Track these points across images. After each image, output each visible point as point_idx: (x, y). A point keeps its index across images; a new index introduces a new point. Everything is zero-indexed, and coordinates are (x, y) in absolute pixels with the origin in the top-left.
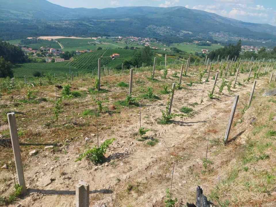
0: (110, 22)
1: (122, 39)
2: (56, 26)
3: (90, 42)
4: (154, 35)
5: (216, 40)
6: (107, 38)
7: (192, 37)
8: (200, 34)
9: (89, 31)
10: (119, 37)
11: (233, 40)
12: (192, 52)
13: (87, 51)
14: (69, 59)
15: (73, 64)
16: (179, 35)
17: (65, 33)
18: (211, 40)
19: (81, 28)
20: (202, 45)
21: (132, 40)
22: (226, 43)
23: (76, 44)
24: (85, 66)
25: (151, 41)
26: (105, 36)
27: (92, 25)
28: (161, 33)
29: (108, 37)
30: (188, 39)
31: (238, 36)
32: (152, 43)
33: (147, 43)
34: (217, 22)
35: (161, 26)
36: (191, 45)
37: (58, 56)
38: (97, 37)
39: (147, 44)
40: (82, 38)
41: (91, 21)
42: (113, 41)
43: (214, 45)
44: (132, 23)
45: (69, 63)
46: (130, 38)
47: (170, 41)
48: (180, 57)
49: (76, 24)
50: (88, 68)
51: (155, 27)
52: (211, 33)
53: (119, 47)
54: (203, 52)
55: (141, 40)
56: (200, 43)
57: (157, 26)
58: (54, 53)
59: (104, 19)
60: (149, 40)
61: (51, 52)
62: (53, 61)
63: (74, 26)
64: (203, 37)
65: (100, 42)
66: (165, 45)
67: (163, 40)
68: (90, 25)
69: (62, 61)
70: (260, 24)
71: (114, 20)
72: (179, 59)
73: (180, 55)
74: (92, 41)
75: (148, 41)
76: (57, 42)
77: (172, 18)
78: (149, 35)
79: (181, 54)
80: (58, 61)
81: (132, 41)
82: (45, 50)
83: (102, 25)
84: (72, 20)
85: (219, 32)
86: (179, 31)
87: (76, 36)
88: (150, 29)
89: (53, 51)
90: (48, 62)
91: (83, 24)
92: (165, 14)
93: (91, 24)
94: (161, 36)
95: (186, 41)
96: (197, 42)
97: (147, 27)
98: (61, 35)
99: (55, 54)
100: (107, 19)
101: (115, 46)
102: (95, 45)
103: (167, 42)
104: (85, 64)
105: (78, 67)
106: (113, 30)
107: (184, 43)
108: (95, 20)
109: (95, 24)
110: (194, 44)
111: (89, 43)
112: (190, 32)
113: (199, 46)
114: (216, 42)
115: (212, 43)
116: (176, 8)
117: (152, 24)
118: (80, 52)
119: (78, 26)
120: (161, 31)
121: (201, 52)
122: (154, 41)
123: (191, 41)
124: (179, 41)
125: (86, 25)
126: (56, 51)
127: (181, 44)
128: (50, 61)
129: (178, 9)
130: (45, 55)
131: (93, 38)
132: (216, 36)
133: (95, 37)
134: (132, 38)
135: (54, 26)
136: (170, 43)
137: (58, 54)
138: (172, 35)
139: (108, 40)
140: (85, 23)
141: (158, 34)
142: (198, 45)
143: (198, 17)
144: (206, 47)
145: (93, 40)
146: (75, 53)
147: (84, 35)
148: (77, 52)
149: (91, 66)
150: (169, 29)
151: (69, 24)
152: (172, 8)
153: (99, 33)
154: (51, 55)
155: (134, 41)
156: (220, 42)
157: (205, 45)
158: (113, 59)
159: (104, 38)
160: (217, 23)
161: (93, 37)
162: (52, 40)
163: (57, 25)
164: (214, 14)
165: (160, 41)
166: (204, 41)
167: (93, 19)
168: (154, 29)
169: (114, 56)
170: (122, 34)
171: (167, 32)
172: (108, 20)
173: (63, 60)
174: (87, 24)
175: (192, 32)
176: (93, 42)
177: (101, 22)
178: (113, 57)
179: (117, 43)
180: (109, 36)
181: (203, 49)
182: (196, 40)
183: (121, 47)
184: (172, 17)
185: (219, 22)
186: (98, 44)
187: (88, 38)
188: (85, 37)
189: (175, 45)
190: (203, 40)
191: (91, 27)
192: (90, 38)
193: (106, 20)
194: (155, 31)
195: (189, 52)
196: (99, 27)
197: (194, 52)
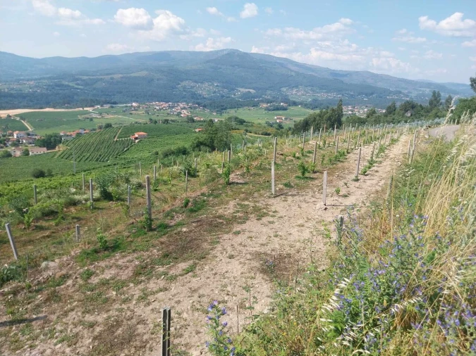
0: (112, 78)
1: (139, 107)
2: (12, 92)
3: (83, 116)
4: (193, 98)
5: (294, 100)
6: (112, 107)
7: (257, 97)
8: (269, 92)
9: (75, 97)
10: (134, 104)
11: (320, 99)
12: (260, 121)
13: (81, 131)
14: (54, 147)
15: (67, 156)
16: (235, 95)
17: (31, 103)
18: (286, 100)
19: (61, 92)
20: (274, 110)
21: (158, 108)
22: (311, 105)
23: (56, 120)
24: (91, 157)
25: (191, 108)
26: (108, 103)
27: (80, 87)
28: (205, 94)
29: (114, 105)
30: (251, 102)
31: (326, 92)
32: (192, 110)
33: (185, 111)
34: (292, 71)
35: (202, 83)
36: (257, 110)
37: (31, 143)
38: (93, 106)
39: (185, 113)
40: (66, 110)
41: (77, 80)
42: (124, 111)
43: (292, 108)
44: (152, 80)
45: (58, 155)
46: (153, 105)
47: (222, 106)
48: (247, 131)
49: (49, 85)
50: (97, 160)
51: (192, 84)
52: (284, 89)
53: (136, 120)
54: (278, 121)
55: (173, 107)
56: (271, 106)
57: (196, 82)
58: (22, 139)
59: (101, 75)
60: (186, 106)
61: (15, 137)
62: (26, 153)
63: (47, 89)
64: (274, 97)
65: (101, 114)
66: (215, 114)
67: (211, 105)
68: (76, 86)
69: (42, 152)
70: (357, 72)
71: (120, 75)
72: (246, 134)
73: (245, 128)
74: (85, 114)
75: (184, 108)
76: (18, 119)
77: (220, 68)
78: (184, 97)
79: (246, 126)
80: (35, 153)
81: (158, 110)
82: (4, 136)
83: (99, 85)
84: (40, 79)
85: (297, 87)
86: (233, 90)
87: (54, 107)
88: (184, 87)
89: (19, 136)
90: (17, 156)
91: (63, 85)
92: (208, 62)
93: (78, 84)
94: (205, 98)
95: (248, 105)
96: (265, 105)
97: (179, 84)
98: (24, 107)
99: (24, 141)
100: (108, 74)
101: (129, 120)
102: (91, 120)
103: (217, 107)
104: (89, 154)
105: (78, 160)
106: (121, 93)
107: (246, 108)
108: (85, 78)
109: (86, 84)
110: (261, 108)
111: (80, 117)
112: (251, 90)
113: (270, 112)
114: (295, 104)
115: (290, 105)
116: (225, 52)
117: (187, 79)
118: (68, 134)
119: (53, 88)
120: (205, 90)
121: (274, 122)
122: (195, 108)
123: (255, 105)
124: (237, 105)
125: (68, 86)
126: (26, 136)
127: (241, 110)
128: (18, 153)
129: (228, 54)
130: (5, 144)
131: (85, 109)
132: (294, 94)
133: (90, 106)
134: (157, 105)
135: (6, 90)
136: (222, 109)
137: (31, 141)
138: (223, 96)
139: (114, 110)
140: (67, 83)
141: (200, 95)
142: (267, 109)
143: (261, 65)
144: (281, 112)
145: (88, 113)
146: (61, 137)
147: (68, 103)
148: (62, 134)
149: (100, 156)
150: (217, 86)
151: (36, 86)
152: (217, 52)
153: (97, 100)
154: (17, 144)
155: (160, 109)
156: (301, 104)
157: (277, 109)
158: (137, 141)
159: (107, 106)
160: (293, 74)
161: (86, 106)
162: (9, 116)
163: (13, 89)
164: (286, 59)
165: (205, 106)
166: (276, 102)
167: (81, 75)
168: (192, 87)
169: (136, 136)
170: (137, 98)
171: (215, 92)
172: (110, 76)
173: (44, 150)
174: (71, 84)
175: (254, 89)
176: (87, 116)
177: (97, 80)
178: (136, 138)
179: (131, 114)
180: (115, 103)
181: (277, 115)
182: (262, 101)
183: (141, 121)
184: (219, 66)
185: (295, 72)
186: (97, 118)
187: (77, 109)
188: (71, 108)
189: (232, 113)
190: (274, 101)
191: (78, 89)
192: (81, 109)
193: (106, 77)
194: (193, 90)
195: (256, 122)
196: (94, 89)
197: (263, 122)
